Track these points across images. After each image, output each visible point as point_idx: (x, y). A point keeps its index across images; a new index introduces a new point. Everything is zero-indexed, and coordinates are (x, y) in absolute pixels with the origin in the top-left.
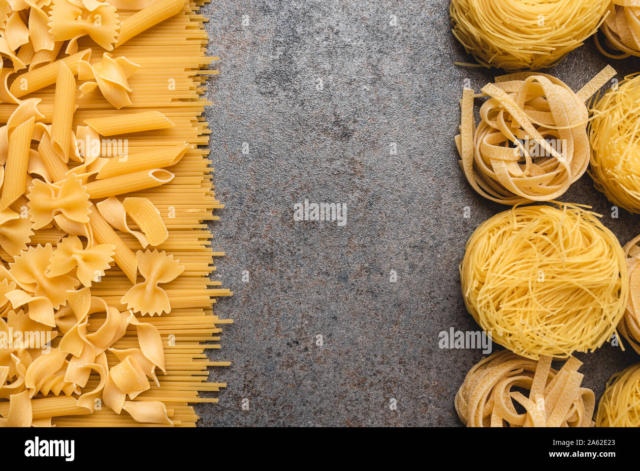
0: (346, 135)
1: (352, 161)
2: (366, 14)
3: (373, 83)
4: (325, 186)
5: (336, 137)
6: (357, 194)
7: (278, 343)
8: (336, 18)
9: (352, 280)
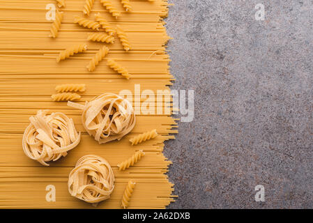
0: (222, 58)
1: (224, 68)
2: (230, 10)
3: (233, 37)
4: (213, 78)
5: (218, 59)
6: (226, 81)
7: (194, 138)
8: (218, 11)
9: (223, 114)
